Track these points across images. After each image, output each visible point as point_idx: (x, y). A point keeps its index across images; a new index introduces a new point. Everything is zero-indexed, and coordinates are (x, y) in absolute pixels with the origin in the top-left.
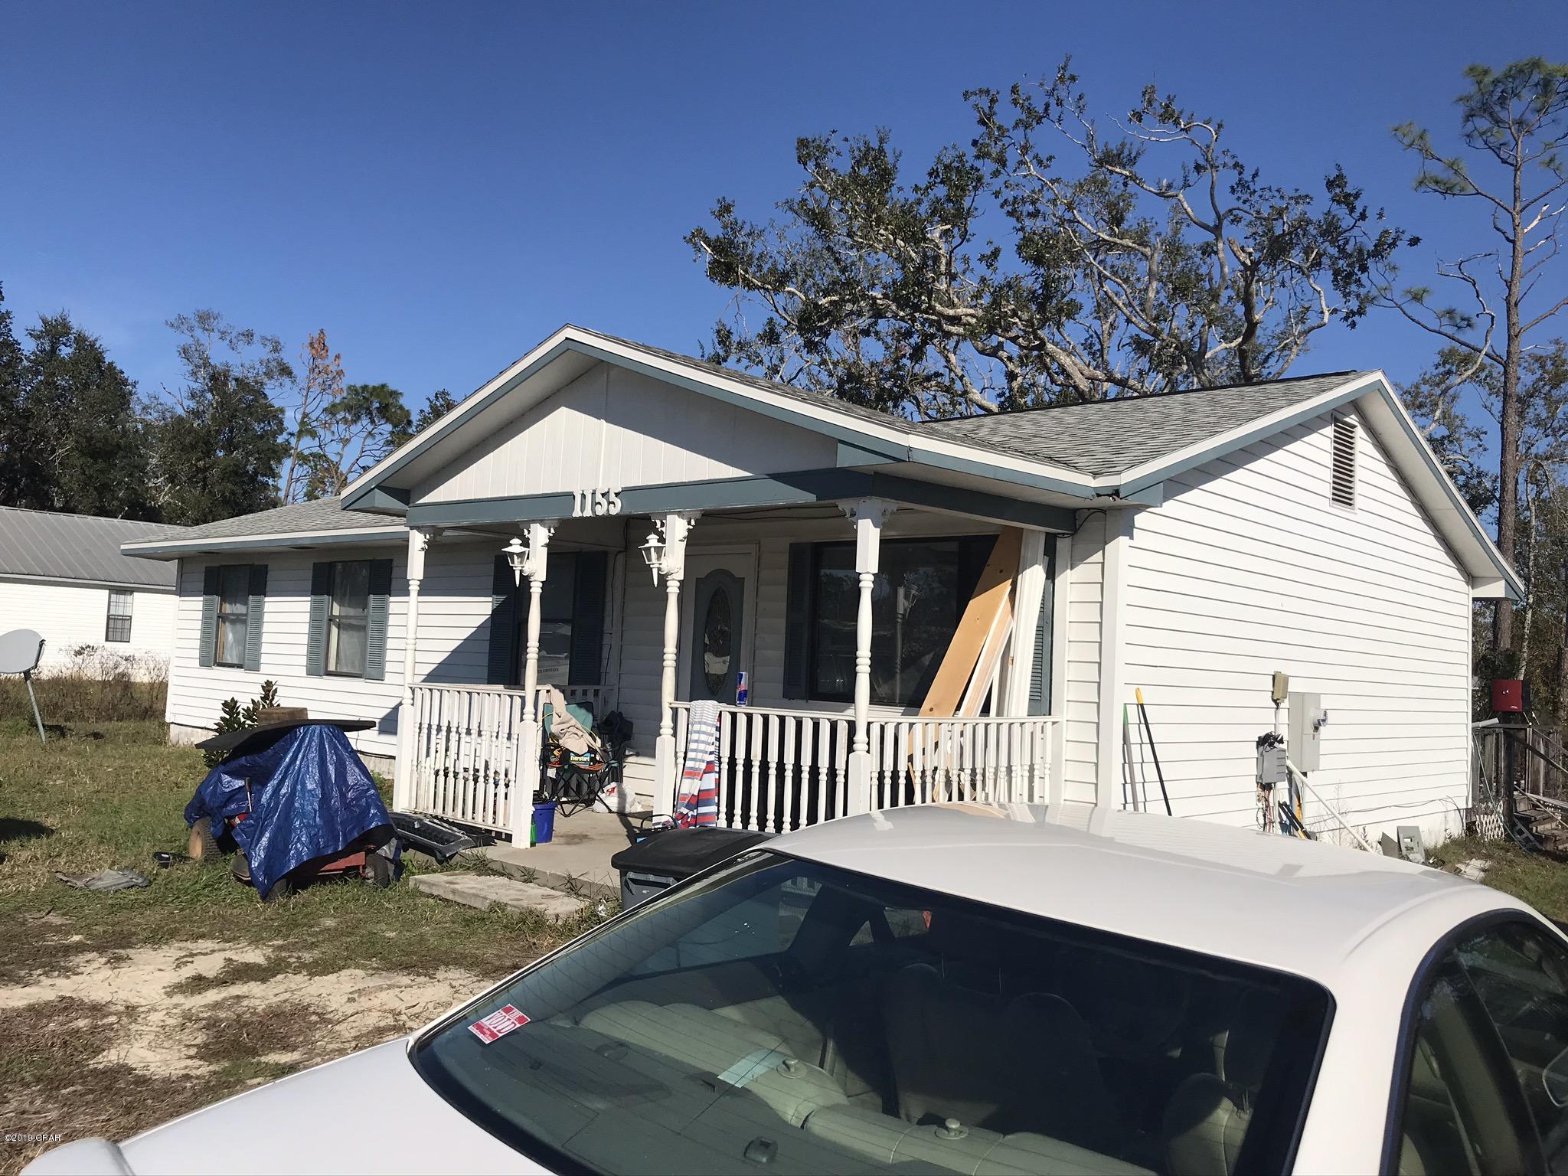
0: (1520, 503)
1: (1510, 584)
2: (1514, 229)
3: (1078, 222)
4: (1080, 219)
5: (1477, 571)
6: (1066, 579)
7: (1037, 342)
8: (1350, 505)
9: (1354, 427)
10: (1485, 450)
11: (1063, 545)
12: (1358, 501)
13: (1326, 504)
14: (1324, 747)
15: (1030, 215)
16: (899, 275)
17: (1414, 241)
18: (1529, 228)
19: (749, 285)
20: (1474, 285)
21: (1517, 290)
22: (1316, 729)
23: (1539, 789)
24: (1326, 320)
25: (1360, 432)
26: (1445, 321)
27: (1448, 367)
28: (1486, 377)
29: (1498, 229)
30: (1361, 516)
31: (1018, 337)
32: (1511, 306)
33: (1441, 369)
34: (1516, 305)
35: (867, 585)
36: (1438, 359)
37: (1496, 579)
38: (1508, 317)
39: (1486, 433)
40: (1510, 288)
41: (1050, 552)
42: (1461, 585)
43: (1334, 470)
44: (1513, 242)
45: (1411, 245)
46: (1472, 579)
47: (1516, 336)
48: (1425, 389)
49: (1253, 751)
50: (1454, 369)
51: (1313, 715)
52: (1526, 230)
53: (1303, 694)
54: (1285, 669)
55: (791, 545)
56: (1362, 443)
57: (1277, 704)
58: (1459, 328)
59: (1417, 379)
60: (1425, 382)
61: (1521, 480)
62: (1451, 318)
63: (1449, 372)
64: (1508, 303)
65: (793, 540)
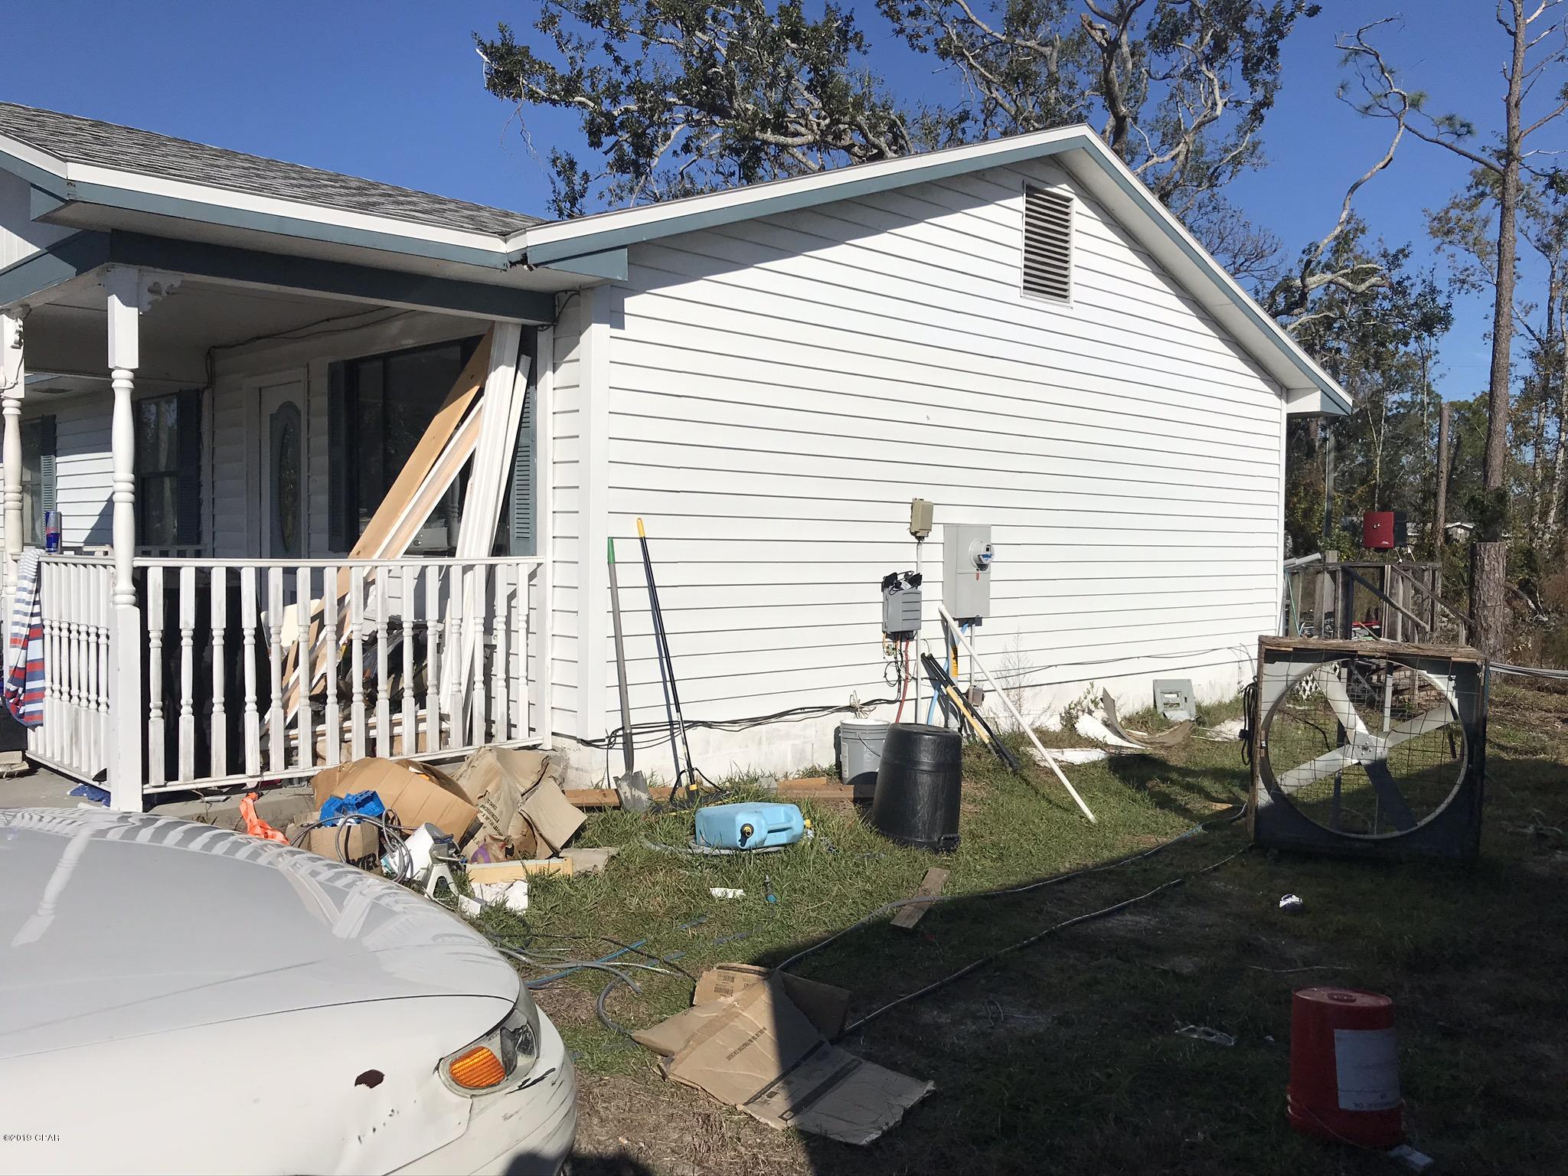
1: (1328, 395)
2: (1516, 19)
3: (972, 22)
4: (974, 18)
5: (1290, 383)
8: (1065, 297)
9: (1069, 200)
11: (544, 339)
12: (1074, 292)
13: (1016, 295)
14: (995, 589)
18: (1532, 18)
19: (532, 95)
20: (1377, 58)
21: (1518, 88)
22: (982, 566)
24: (1218, 112)
26: (1444, 129)
29: (1500, 22)
30: (1079, 311)
32: (1511, 106)
34: (1516, 105)
35: (122, 385)
38: (1508, 118)
40: (1511, 84)
42: (1271, 399)
43: (1026, 251)
44: (1514, 34)
46: (1285, 392)
47: (1517, 141)
49: (879, 596)
51: (976, 548)
52: (1528, 21)
53: (958, 526)
54: (928, 495)
55: (330, 364)
57: (920, 538)
58: (1459, 135)
59: (1447, 203)
60: (1455, 205)
62: (1451, 125)
63: (1483, 195)
64: (1508, 104)
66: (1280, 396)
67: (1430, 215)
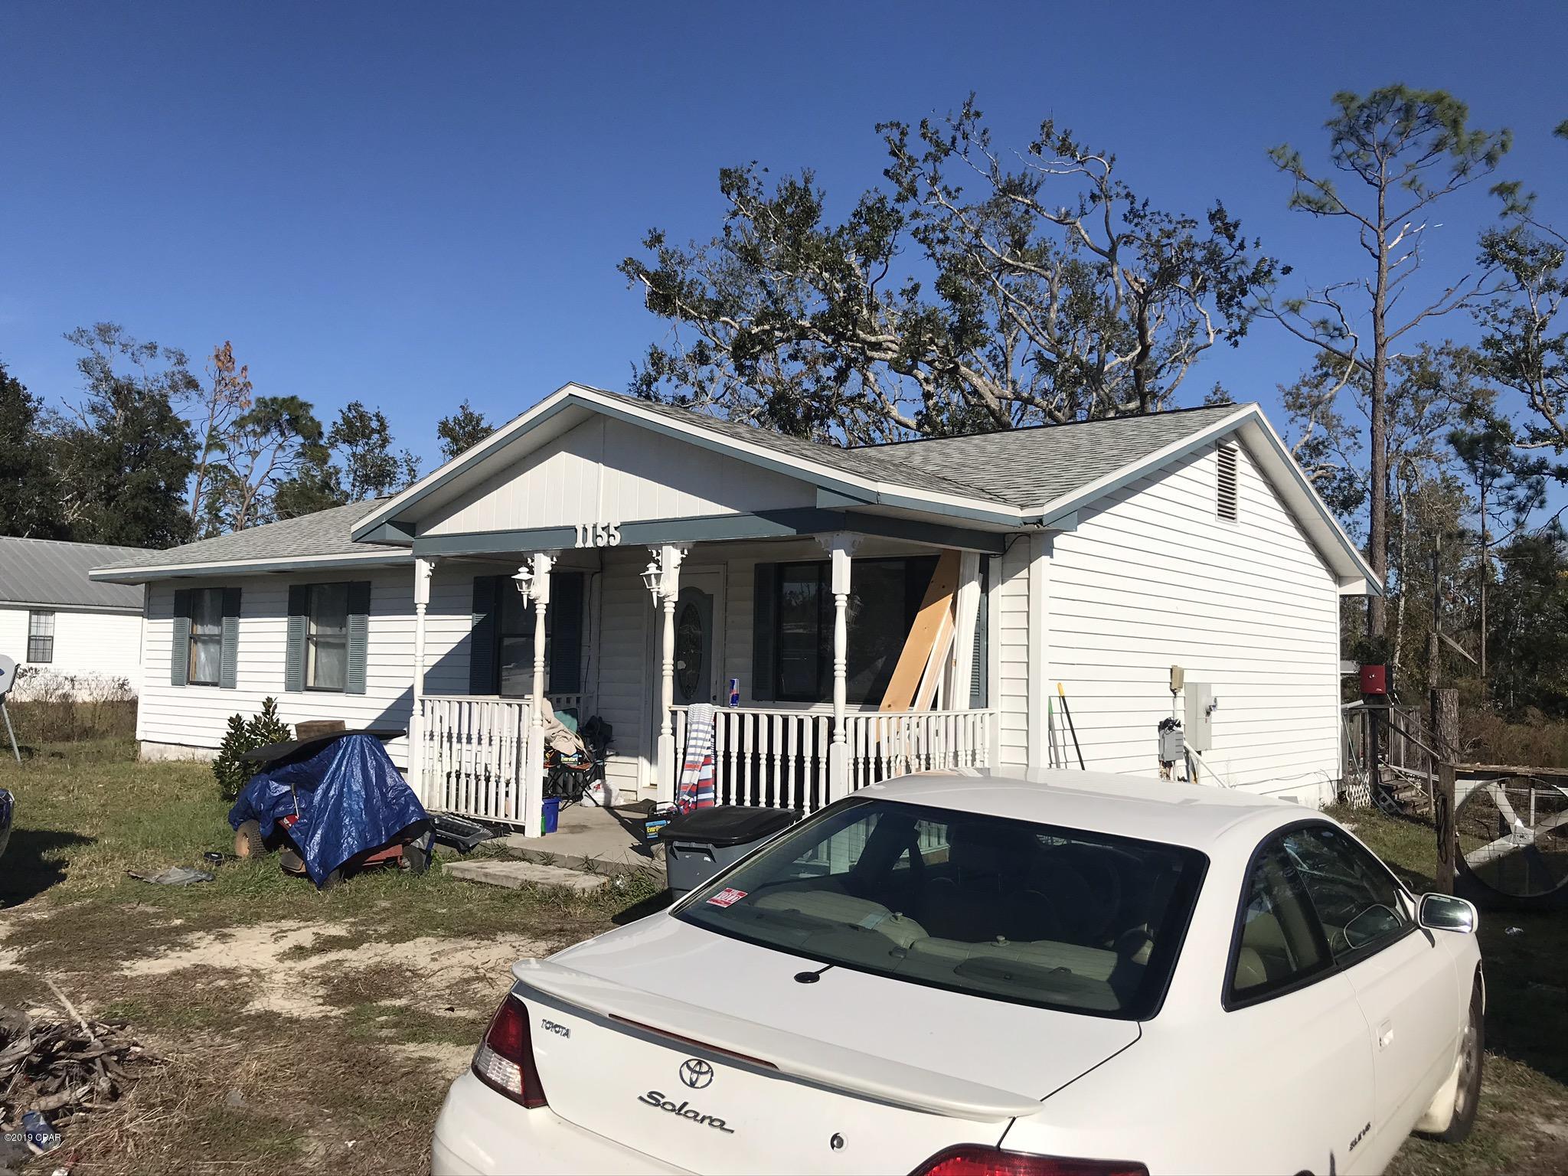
0: (1392, 498)
1: (1370, 583)
2: (1379, 246)
3: (984, 247)
4: (986, 244)
5: (1343, 572)
6: (997, 592)
7: (952, 366)
8: (1233, 519)
9: (1235, 451)
10: (1360, 447)
11: (994, 564)
12: (1240, 515)
13: (1212, 519)
14: (1215, 729)
15: (940, 241)
16: (824, 306)
17: (1287, 270)
18: (1393, 245)
19: (685, 315)
20: (1339, 310)
21: (1384, 302)
22: (1208, 713)
23: (1400, 761)
24: (1211, 341)
25: (1240, 455)
26: (1320, 331)
27: (1325, 369)
28: (1360, 378)
29: (1365, 246)
30: (1243, 529)
31: (934, 361)
32: (1377, 317)
33: (1319, 372)
34: (1382, 316)
35: (841, 603)
36: (1316, 362)
37: (1358, 578)
38: (1375, 327)
39: (1360, 432)
40: (1376, 300)
41: (984, 570)
42: (1330, 584)
43: (1219, 490)
44: (1379, 258)
45: (1284, 273)
46: (1339, 578)
47: (1383, 345)
48: (1305, 390)
49: (1155, 734)
50: (1330, 371)
51: (1205, 702)
52: (1390, 247)
53: (1196, 684)
54: (1181, 662)
55: (756, 565)
56: (1243, 465)
57: (1175, 693)
58: (1332, 337)
59: (1297, 381)
60: (1305, 384)
61: (1392, 476)
62: (1325, 328)
63: (1326, 375)
64: (1375, 315)
65: (758, 561)
66: (1335, 582)
67: (1284, 390)
